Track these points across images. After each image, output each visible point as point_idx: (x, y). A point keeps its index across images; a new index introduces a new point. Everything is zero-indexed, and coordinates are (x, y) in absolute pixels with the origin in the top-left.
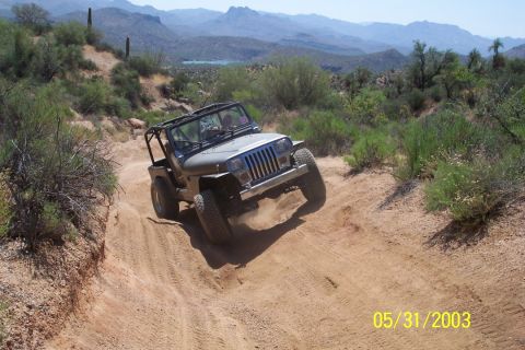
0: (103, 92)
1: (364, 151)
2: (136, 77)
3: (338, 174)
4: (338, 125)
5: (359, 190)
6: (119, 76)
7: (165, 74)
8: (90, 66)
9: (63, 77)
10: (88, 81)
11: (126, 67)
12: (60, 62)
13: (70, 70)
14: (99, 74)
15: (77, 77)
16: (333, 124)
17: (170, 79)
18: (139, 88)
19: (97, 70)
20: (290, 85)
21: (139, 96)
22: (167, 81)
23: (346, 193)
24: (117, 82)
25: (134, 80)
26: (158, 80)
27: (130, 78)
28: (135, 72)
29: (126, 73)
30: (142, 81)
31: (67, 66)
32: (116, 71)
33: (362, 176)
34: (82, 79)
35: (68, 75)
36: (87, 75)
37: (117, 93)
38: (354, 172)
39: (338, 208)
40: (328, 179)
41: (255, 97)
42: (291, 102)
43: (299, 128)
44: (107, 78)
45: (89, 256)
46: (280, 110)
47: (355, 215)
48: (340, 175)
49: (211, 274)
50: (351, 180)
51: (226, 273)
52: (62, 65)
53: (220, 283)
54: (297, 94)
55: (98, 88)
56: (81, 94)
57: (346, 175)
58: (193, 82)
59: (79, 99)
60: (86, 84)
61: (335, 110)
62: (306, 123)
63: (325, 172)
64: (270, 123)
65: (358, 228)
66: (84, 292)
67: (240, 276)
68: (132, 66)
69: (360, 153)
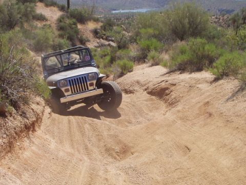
0: (50, 35)
1: (224, 64)
2: (75, 24)
3: (207, 82)
4: (210, 48)
5: (217, 91)
6: (62, 24)
7: (96, 20)
8: (41, 18)
9: (22, 27)
10: (40, 29)
11: (68, 17)
12: (19, 16)
13: (27, 21)
14: (48, 23)
15: (32, 27)
16: (206, 48)
17: (101, 24)
18: (77, 32)
19: (47, 20)
20: (181, 22)
21: (78, 38)
22: (98, 26)
23: (208, 93)
24: (61, 29)
25: (74, 26)
26: (91, 26)
27: (70, 25)
28: (74, 20)
29: (68, 21)
30: (79, 26)
31: (23, 18)
32: (60, 20)
33: (221, 82)
34: (36, 27)
35: (26, 25)
36: (39, 24)
37: (61, 36)
38: (216, 80)
39: (201, 104)
40: (200, 86)
41: (157, 32)
42: (183, 35)
43: (183, 52)
44: (54, 26)
45: (23, 126)
46: (175, 41)
47: (210, 106)
48: (208, 83)
49: (114, 149)
50: (214, 85)
51: (123, 149)
52: (20, 18)
53: (119, 156)
54: (187, 29)
55: (46, 33)
56: (34, 38)
57: (211, 83)
58: (118, 25)
59: (32, 42)
60: (38, 31)
61: (216, 40)
62: (188, 48)
63: (198, 81)
64: (167, 51)
65: (210, 115)
66: (18, 144)
67: (133, 150)
68: (72, 16)
69: (220, 66)
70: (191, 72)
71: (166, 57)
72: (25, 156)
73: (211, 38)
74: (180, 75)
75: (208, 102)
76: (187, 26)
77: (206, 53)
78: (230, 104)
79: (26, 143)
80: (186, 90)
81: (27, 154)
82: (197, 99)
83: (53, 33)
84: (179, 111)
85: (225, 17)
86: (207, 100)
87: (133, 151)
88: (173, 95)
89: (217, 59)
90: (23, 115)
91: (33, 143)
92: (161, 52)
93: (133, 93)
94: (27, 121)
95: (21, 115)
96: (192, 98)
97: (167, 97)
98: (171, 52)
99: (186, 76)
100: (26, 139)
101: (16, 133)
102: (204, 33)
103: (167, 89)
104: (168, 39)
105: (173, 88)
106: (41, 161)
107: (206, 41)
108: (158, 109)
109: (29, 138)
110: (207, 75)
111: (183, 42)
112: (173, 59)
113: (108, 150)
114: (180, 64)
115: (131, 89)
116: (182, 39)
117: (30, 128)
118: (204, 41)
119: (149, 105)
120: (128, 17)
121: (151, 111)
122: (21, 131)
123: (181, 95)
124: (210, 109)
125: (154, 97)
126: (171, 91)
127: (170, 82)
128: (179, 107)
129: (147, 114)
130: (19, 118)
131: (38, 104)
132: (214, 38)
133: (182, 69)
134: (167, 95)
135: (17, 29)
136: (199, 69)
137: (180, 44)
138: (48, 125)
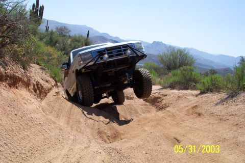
1: (210, 82)
23: (196, 101)
38: (202, 93)
43: (175, 75)
48: (194, 96)
49: (105, 133)
51: (115, 134)
53: (109, 140)
57: (197, 95)
63: (185, 94)
65: (200, 114)
70: (179, 90)
74: (170, 91)
75: (196, 106)
80: (175, 99)
87: (122, 137)
88: (164, 102)
93: (132, 99)
97: (159, 104)
99: (175, 91)
103: (159, 98)
105: (164, 97)
108: (149, 112)
113: (100, 133)
114: (171, 84)
115: (132, 96)
119: (143, 109)
121: (144, 113)
123: (170, 102)
125: (148, 103)
126: (163, 100)
127: (162, 93)
129: (141, 115)
131: (47, 82)
133: (172, 87)
134: (158, 102)
138: (51, 100)
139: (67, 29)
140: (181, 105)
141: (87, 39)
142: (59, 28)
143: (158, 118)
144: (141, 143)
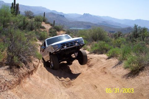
1: (112, 53)
2: (56, 31)
3: (104, 59)
4: (107, 46)
5: (109, 63)
6: (51, 31)
7: (64, 31)
8: (43, 28)
9: (36, 30)
10: (42, 32)
11: (53, 29)
12: (35, 26)
14: (46, 30)
15: (39, 30)
16: (105, 45)
19: (45, 29)
20: (96, 35)
23: (105, 64)
26: (62, 32)
27: (54, 32)
28: (56, 30)
29: (53, 30)
31: (37, 27)
32: (50, 29)
33: (110, 59)
35: (37, 30)
36: (42, 30)
38: (109, 58)
39: (102, 68)
40: (102, 60)
41: (86, 37)
42: (96, 39)
43: (96, 46)
44: (48, 31)
45: (27, 72)
46: (93, 41)
47: (106, 69)
50: (107, 60)
52: (35, 27)
54: (98, 37)
55: (44, 34)
56: (40, 35)
57: (106, 59)
58: (72, 33)
59: (39, 36)
60: (42, 33)
61: (108, 42)
62: (98, 45)
63: (101, 58)
64: (89, 45)
65: (106, 73)
66: (23, 80)
67: (73, 84)
68: (55, 28)
69: (110, 53)
70: (98, 54)
71: (89, 47)
72: (26, 86)
73: (107, 42)
74: (94, 55)
75: (105, 67)
76: (98, 36)
77: (105, 47)
78: (114, 69)
79: (27, 80)
80: (96, 61)
81: (27, 85)
82: (100, 65)
83: (47, 34)
84: (93, 70)
85: (111, 34)
86: (104, 67)
88: (91, 63)
89: (109, 50)
90: (28, 67)
91: (31, 80)
92: (87, 45)
94: (29, 70)
95: (27, 67)
96: (98, 65)
97: (88, 63)
98: (91, 45)
99: (96, 56)
100: (27, 78)
101: (23, 75)
102: (104, 39)
104: (90, 40)
105: (91, 60)
106: (33, 89)
107: (105, 43)
108: (84, 67)
109: (29, 77)
110: (105, 56)
111: (96, 42)
112: (92, 48)
113: (63, 83)
114: (94, 51)
116: (95, 41)
117: (30, 73)
118: (104, 42)
120: (76, 30)
121: (81, 68)
122: (26, 75)
123: (94, 63)
124: (106, 71)
127: (90, 57)
128: (93, 68)
130: (26, 69)
131: (36, 62)
132: (108, 41)
133: (95, 52)
135: (34, 31)
136: (102, 53)
137: (95, 43)
139: (31, 12)
140: (99, 66)
141: (44, 18)
142: (26, 11)
143: (88, 74)
144: (81, 88)
